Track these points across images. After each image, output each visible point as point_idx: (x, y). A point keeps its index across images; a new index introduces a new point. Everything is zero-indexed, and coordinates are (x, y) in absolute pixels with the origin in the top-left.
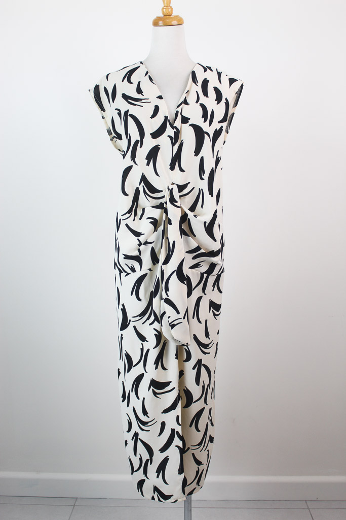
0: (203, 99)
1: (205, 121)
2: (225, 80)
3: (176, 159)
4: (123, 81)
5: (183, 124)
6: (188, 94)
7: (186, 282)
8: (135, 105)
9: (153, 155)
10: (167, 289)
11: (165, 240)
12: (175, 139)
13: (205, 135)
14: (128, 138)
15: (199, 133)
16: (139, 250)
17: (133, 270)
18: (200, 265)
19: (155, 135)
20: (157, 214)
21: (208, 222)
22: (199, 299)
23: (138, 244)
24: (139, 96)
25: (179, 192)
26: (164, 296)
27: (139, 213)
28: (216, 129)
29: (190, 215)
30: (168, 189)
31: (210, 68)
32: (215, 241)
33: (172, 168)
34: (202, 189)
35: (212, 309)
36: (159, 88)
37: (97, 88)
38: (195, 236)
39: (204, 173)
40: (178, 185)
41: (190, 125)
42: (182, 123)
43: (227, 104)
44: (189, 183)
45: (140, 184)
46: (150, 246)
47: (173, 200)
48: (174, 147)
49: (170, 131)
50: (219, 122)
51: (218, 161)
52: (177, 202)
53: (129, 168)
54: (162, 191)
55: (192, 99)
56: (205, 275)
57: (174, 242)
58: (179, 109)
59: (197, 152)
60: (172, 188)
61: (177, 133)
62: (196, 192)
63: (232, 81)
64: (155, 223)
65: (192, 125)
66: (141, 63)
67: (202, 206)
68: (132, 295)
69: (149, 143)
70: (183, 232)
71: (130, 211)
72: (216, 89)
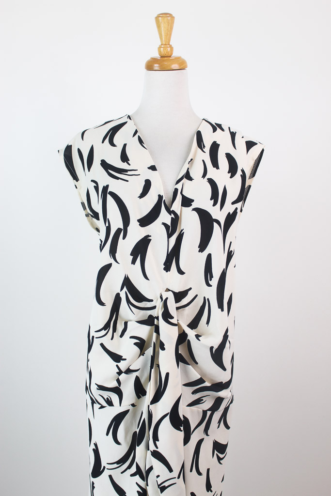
0: (212, 173)
1: (214, 204)
2: (241, 143)
3: (173, 257)
4: (103, 142)
5: (183, 208)
6: (192, 163)
7: (182, 428)
8: (118, 178)
9: (140, 250)
10: (156, 438)
11: (155, 369)
12: (172, 228)
13: (215, 223)
14: (107, 225)
15: (206, 221)
16: (118, 381)
17: (110, 403)
18: (203, 400)
19: (145, 221)
20: (144, 331)
21: (216, 347)
22: (200, 442)
23: (117, 373)
24: (123, 166)
25: (176, 303)
26: (152, 447)
27: (120, 327)
28: (229, 213)
29: (191, 334)
30: (161, 298)
31: (220, 126)
32: (225, 369)
33: (167, 268)
34: (208, 299)
35: (216, 452)
36: (152, 153)
37: (69, 149)
38: (197, 363)
39: (212, 277)
40: (174, 293)
41: (194, 209)
42: (182, 206)
43: (243, 177)
44: (191, 289)
45: (122, 289)
46: (134, 375)
47: (167, 316)
48: (170, 239)
49: (165, 217)
50: (233, 203)
51: (230, 256)
52: (172, 318)
53: (108, 267)
54: (152, 301)
55: (197, 172)
56: (209, 413)
57: (167, 374)
58: (179, 186)
59: (203, 246)
60: (167, 298)
61: (176, 220)
62: (199, 302)
63: (250, 145)
64: (142, 345)
65: (196, 210)
66: (129, 117)
67: (208, 323)
68: (107, 434)
69: (136, 233)
70: (179, 359)
71: (106, 327)
72: (229, 157)
